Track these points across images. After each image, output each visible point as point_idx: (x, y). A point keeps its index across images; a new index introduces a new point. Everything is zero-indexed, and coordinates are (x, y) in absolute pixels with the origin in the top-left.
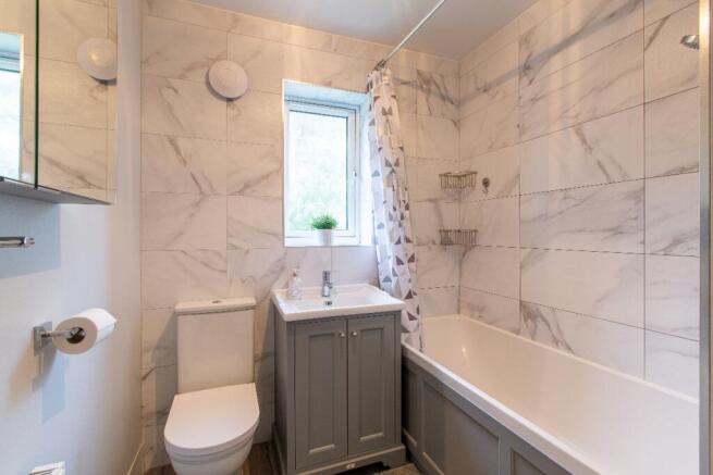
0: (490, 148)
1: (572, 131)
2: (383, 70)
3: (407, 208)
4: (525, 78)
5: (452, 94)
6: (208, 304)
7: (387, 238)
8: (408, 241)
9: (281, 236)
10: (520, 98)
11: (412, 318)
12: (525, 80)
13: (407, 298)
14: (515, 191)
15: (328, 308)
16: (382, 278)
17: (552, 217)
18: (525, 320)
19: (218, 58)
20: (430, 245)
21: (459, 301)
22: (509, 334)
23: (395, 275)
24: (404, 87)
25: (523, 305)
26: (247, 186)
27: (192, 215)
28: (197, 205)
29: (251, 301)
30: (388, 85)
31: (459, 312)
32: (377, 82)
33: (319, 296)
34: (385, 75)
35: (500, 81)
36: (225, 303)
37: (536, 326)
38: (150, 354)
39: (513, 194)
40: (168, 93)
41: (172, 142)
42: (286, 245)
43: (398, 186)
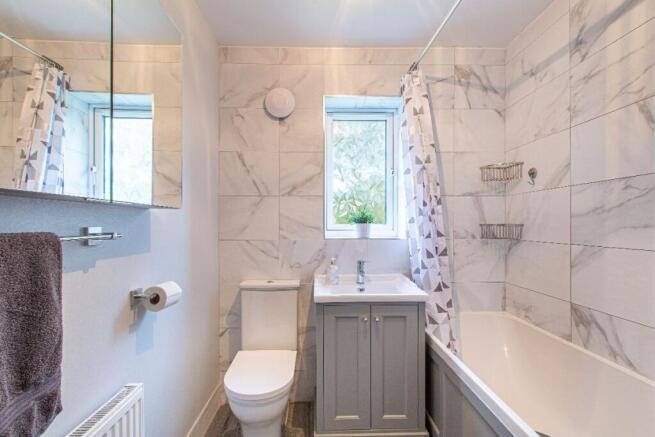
0: (537, 136)
1: (635, 108)
2: (414, 72)
3: (439, 203)
4: (577, 54)
5: (495, 83)
6: (263, 283)
7: (417, 232)
8: (439, 234)
9: (322, 229)
10: (571, 77)
11: (440, 310)
12: (577, 57)
13: (436, 290)
14: (566, 182)
15: (362, 294)
16: (413, 269)
17: (610, 210)
18: (577, 325)
19: (273, 87)
20: (470, 239)
21: (504, 298)
22: (557, 338)
23: (424, 267)
24: (440, 84)
25: (574, 309)
26: (294, 188)
27: (253, 213)
28: (257, 204)
29: (296, 283)
30: (419, 85)
31: (504, 310)
32: (409, 84)
33: (355, 282)
34: (416, 76)
35: (548, 62)
36: (277, 284)
37: (589, 333)
38: (225, 318)
39: (563, 184)
40: (238, 120)
41: (240, 156)
42: (326, 237)
43: (429, 182)
